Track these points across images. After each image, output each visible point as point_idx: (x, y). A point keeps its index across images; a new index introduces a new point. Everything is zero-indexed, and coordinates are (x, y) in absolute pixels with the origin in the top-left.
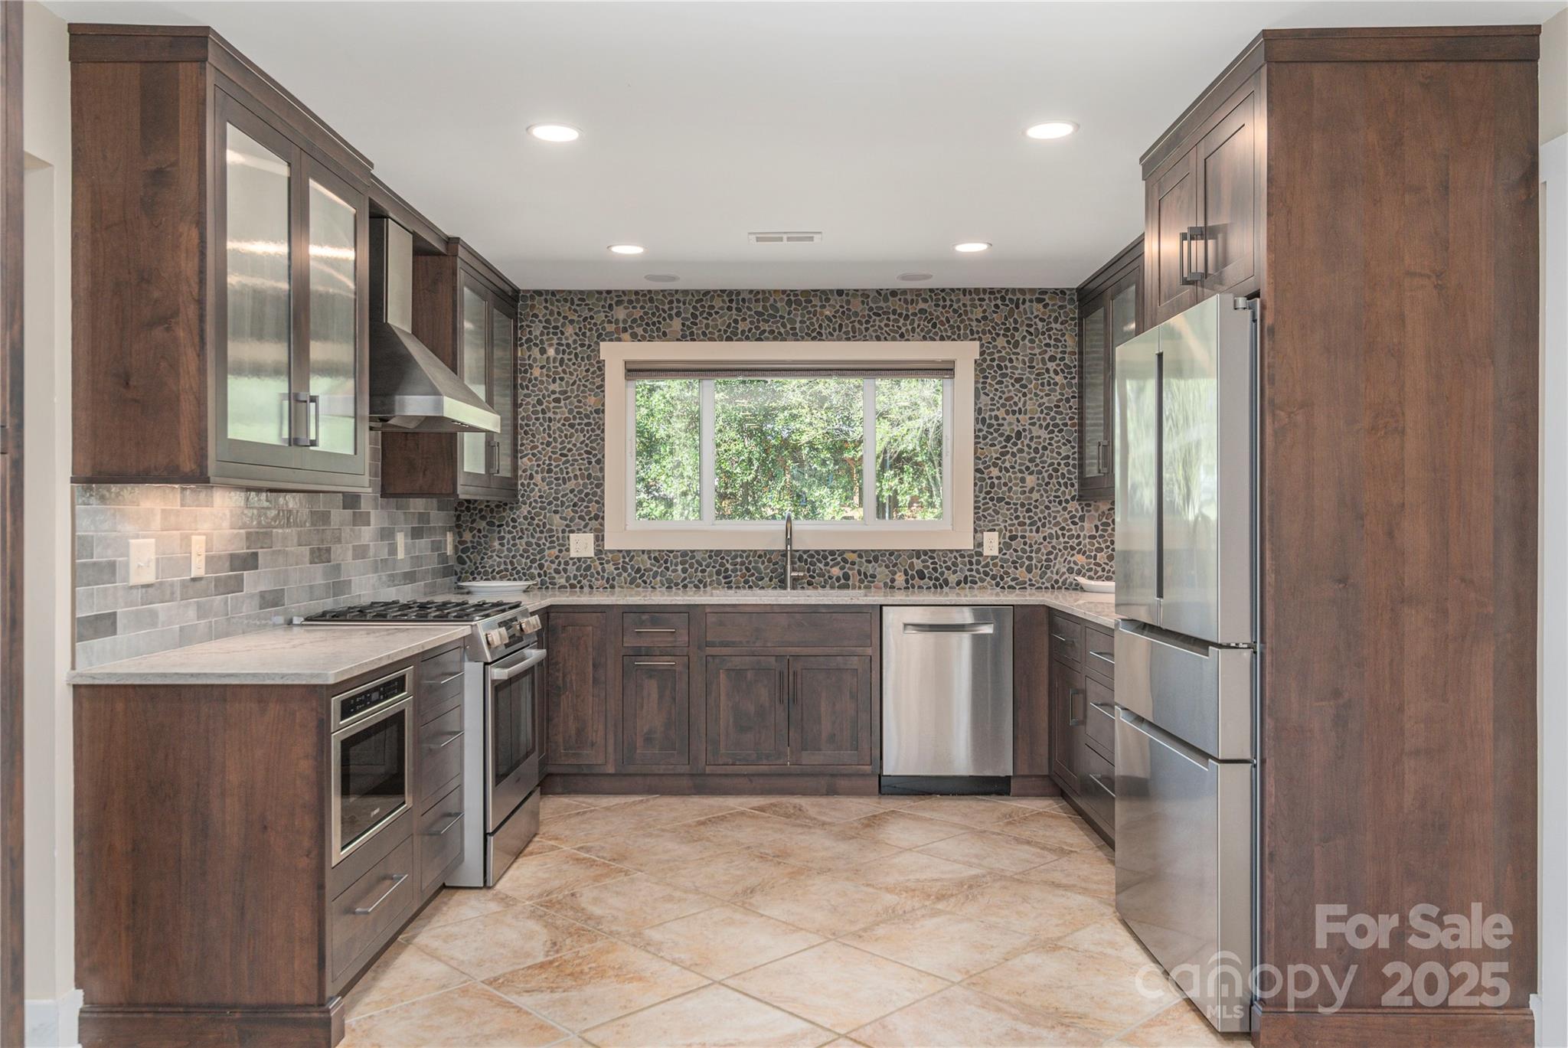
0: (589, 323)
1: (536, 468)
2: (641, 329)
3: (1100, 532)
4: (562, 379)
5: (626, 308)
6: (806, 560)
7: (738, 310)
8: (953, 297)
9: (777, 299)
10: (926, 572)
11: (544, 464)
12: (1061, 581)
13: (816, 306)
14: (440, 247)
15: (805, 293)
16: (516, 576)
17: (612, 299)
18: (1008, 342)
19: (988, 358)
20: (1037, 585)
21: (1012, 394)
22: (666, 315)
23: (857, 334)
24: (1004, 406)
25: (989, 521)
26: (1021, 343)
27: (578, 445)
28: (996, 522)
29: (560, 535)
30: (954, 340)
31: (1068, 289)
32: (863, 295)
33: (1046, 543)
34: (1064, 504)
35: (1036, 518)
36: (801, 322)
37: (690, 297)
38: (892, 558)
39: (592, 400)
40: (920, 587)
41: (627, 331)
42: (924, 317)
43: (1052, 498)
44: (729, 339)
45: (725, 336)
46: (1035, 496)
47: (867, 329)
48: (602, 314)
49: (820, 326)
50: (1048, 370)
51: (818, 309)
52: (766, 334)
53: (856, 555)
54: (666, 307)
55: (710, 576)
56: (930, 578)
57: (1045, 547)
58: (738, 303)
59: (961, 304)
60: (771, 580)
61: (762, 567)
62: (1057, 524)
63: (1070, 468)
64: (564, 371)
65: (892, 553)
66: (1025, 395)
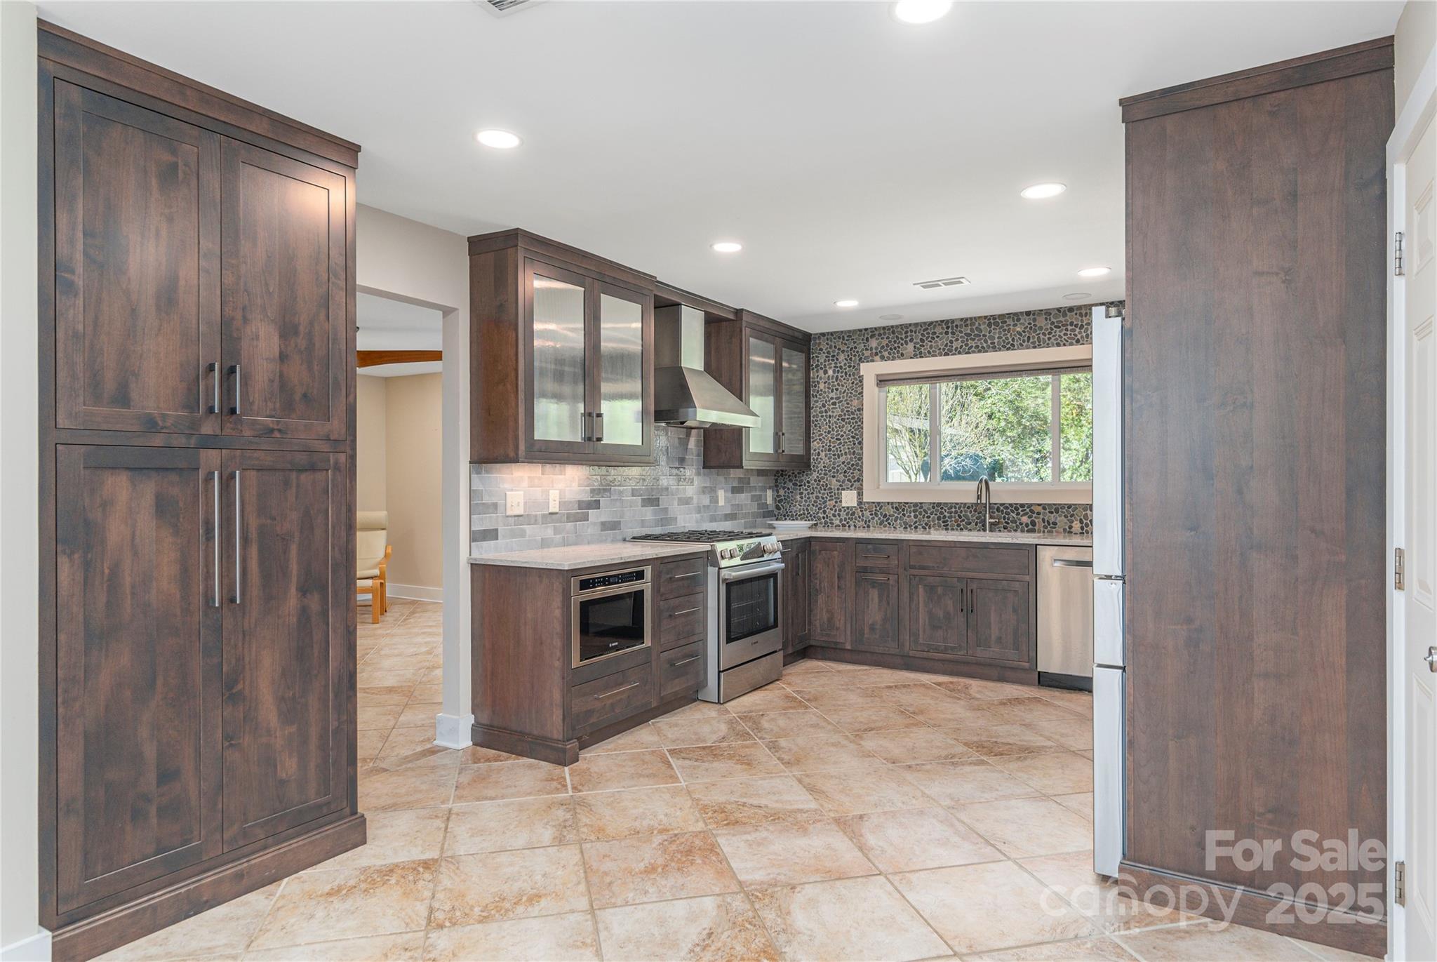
0: (854, 352)
1: (821, 448)
2: (887, 353)
4: (837, 390)
5: (877, 339)
6: (1003, 511)
7: (953, 333)
9: (981, 323)
11: (826, 445)
13: (1010, 325)
14: (731, 317)
15: (1001, 316)
16: (810, 518)
17: (868, 334)
22: (903, 342)
23: (1042, 343)
27: (847, 432)
29: (836, 492)
32: (1045, 314)
36: (998, 338)
37: (920, 327)
38: (1070, 510)
39: (855, 402)
41: (878, 355)
44: (946, 354)
45: (943, 353)
47: (1049, 339)
48: (863, 345)
49: (1013, 340)
51: (1011, 327)
52: (973, 349)
53: (1040, 508)
54: (903, 337)
55: (933, 521)
58: (952, 329)
60: (976, 525)
61: (970, 515)
64: (838, 384)
65: (1070, 506)
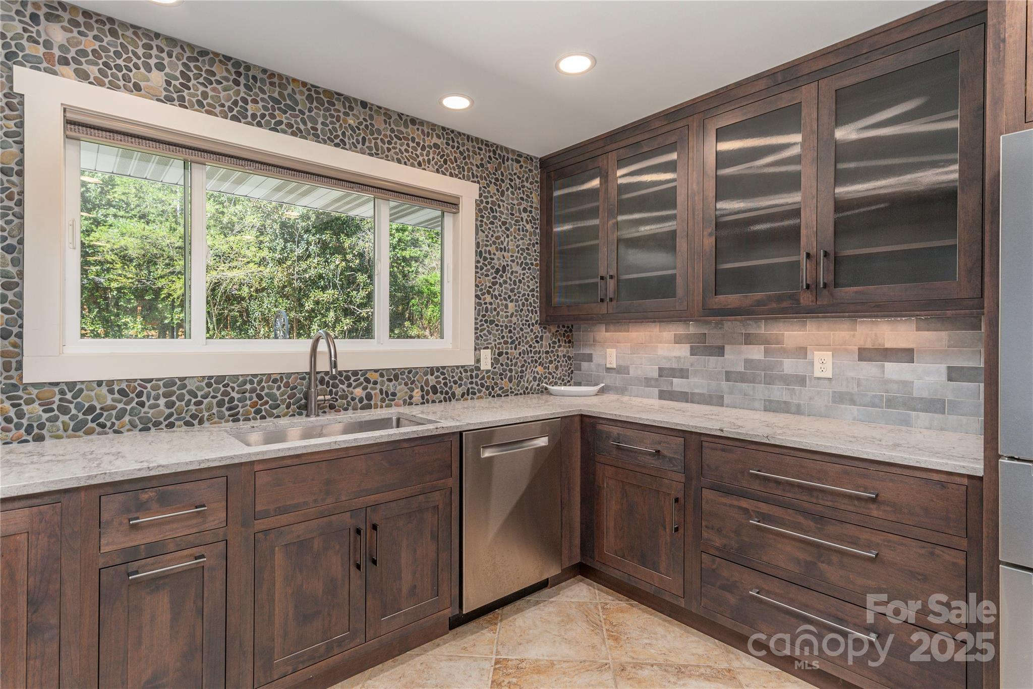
2: (95, 69)
3: (551, 349)
6: (328, 382)
7: (248, 88)
8: (459, 140)
9: (296, 89)
10: (438, 386)
12: (529, 387)
13: (339, 111)
15: (327, 92)
17: (37, 6)
18: (498, 190)
19: (485, 201)
20: (515, 392)
21: (500, 234)
22: (139, 63)
23: (379, 152)
24: (494, 243)
25: (485, 341)
26: (506, 193)
28: (489, 341)
30: (460, 178)
31: (535, 157)
32: (385, 114)
33: (520, 358)
34: (531, 327)
35: (514, 338)
36: (323, 123)
37: (179, 47)
38: (411, 375)
40: (433, 402)
41: (67, 64)
42: (437, 151)
43: (524, 322)
44: (235, 118)
45: (230, 115)
46: (514, 319)
47: (389, 150)
49: (344, 134)
50: (522, 219)
51: (341, 114)
52: (283, 126)
53: (378, 374)
54: (140, 52)
55: (209, 408)
56: (441, 393)
57: (520, 361)
58: (247, 78)
59: (465, 148)
60: (288, 407)
61: (278, 393)
62: (527, 342)
63: (535, 298)
65: (410, 371)
66: (508, 236)
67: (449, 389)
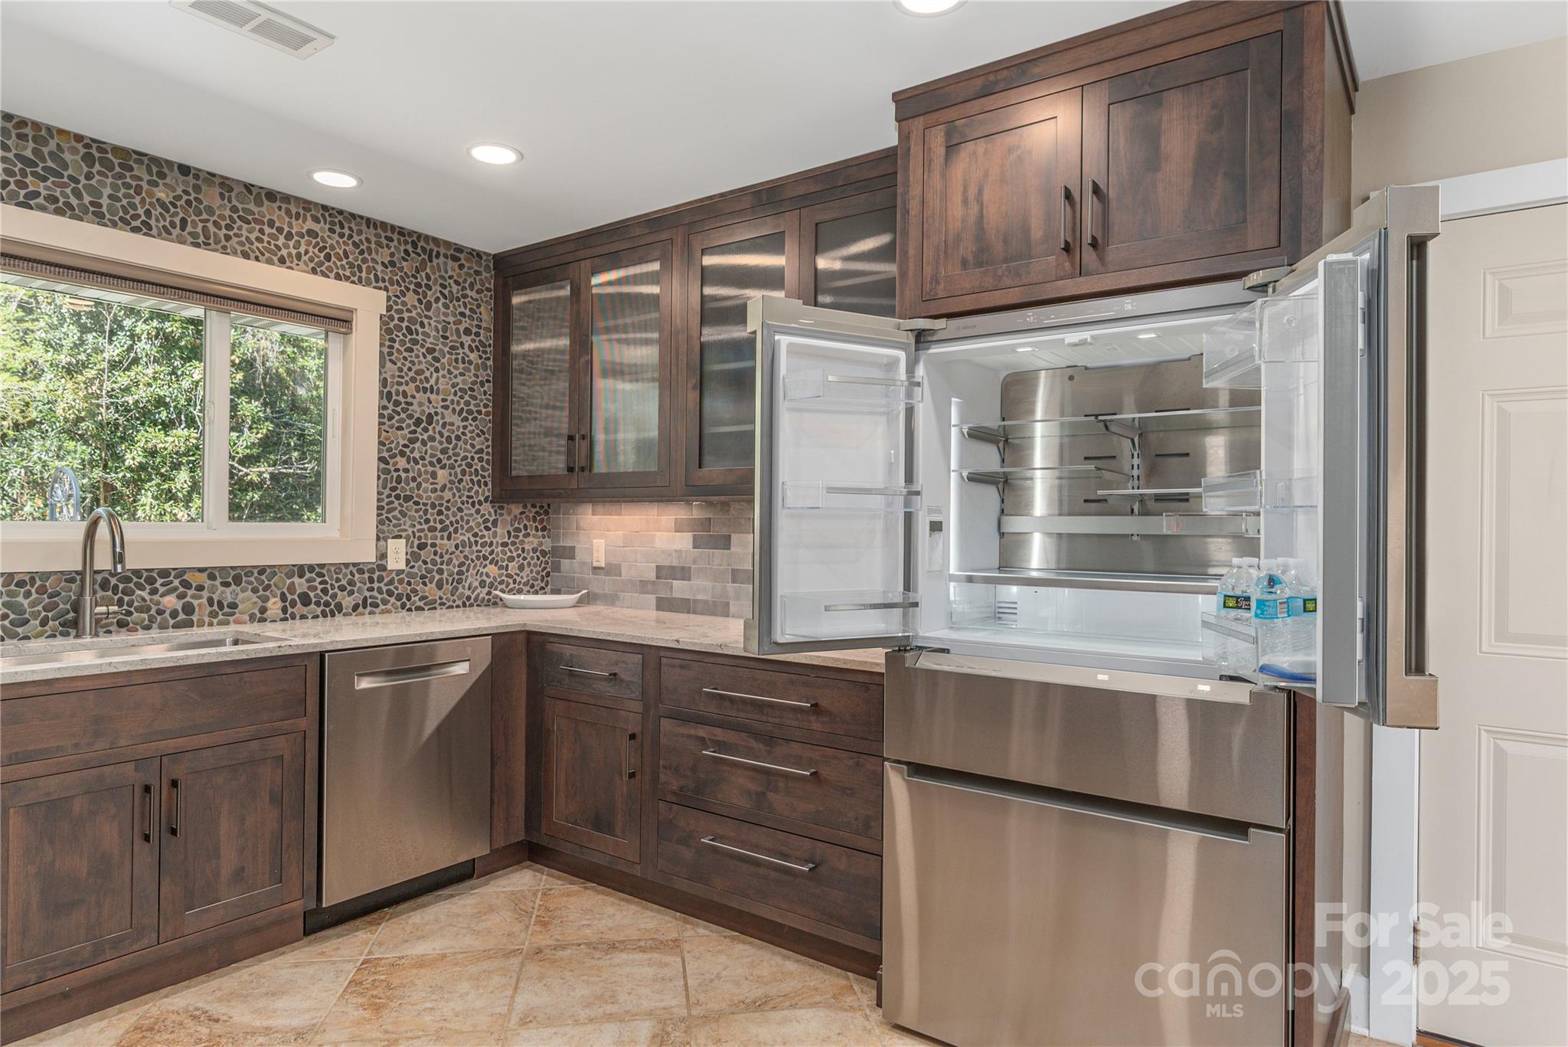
3: (512, 539)
6: (116, 587)
8: (353, 225)
9: (64, 145)
10: (312, 595)
12: (473, 597)
13: (138, 177)
15: (117, 150)
18: (420, 301)
19: (396, 316)
20: (448, 604)
21: (423, 366)
23: (211, 241)
24: (413, 380)
25: (395, 526)
26: (434, 305)
28: (403, 527)
30: (353, 282)
31: (485, 253)
32: (222, 185)
33: (458, 552)
34: (477, 506)
35: (448, 522)
36: (110, 197)
38: (263, 577)
40: (303, 617)
42: (314, 241)
43: (464, 499)
46: (447, 495)
47: (228, 238)
49: (148, 213)
50: (462, 345)
53: (205, 575)
56: (318, 604)
57: (457, 557)
59: (363, 237)
61: (25, 603)
62: (470, 529)
63: (484, 464)
65: (262, 570)
66: (437, 370)
67: (331, 597)
